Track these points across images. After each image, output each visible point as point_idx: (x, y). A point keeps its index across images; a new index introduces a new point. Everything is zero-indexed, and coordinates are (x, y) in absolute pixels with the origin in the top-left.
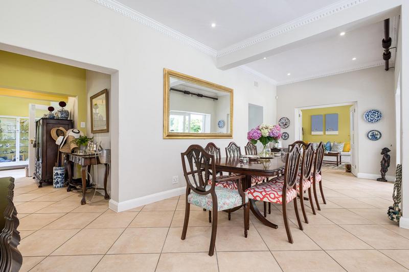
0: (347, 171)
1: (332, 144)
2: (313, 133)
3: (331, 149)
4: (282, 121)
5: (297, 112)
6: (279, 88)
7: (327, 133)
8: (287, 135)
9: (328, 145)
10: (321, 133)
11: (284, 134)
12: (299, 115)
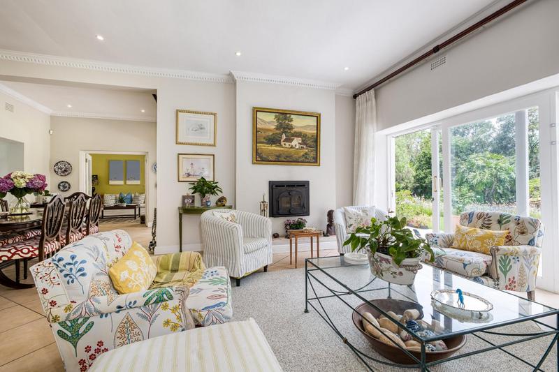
0: (142, 223)
1: (133, 195)
2: (111, 182)
3: (131, 201)
4: (60, 165)
5: (83, 156)
6: (54, 120)
7: (128, 182)
8: (67, 185)
9: (129, 197)
10: (122, 182)
11: (63, 184)
12: (86, 160)
